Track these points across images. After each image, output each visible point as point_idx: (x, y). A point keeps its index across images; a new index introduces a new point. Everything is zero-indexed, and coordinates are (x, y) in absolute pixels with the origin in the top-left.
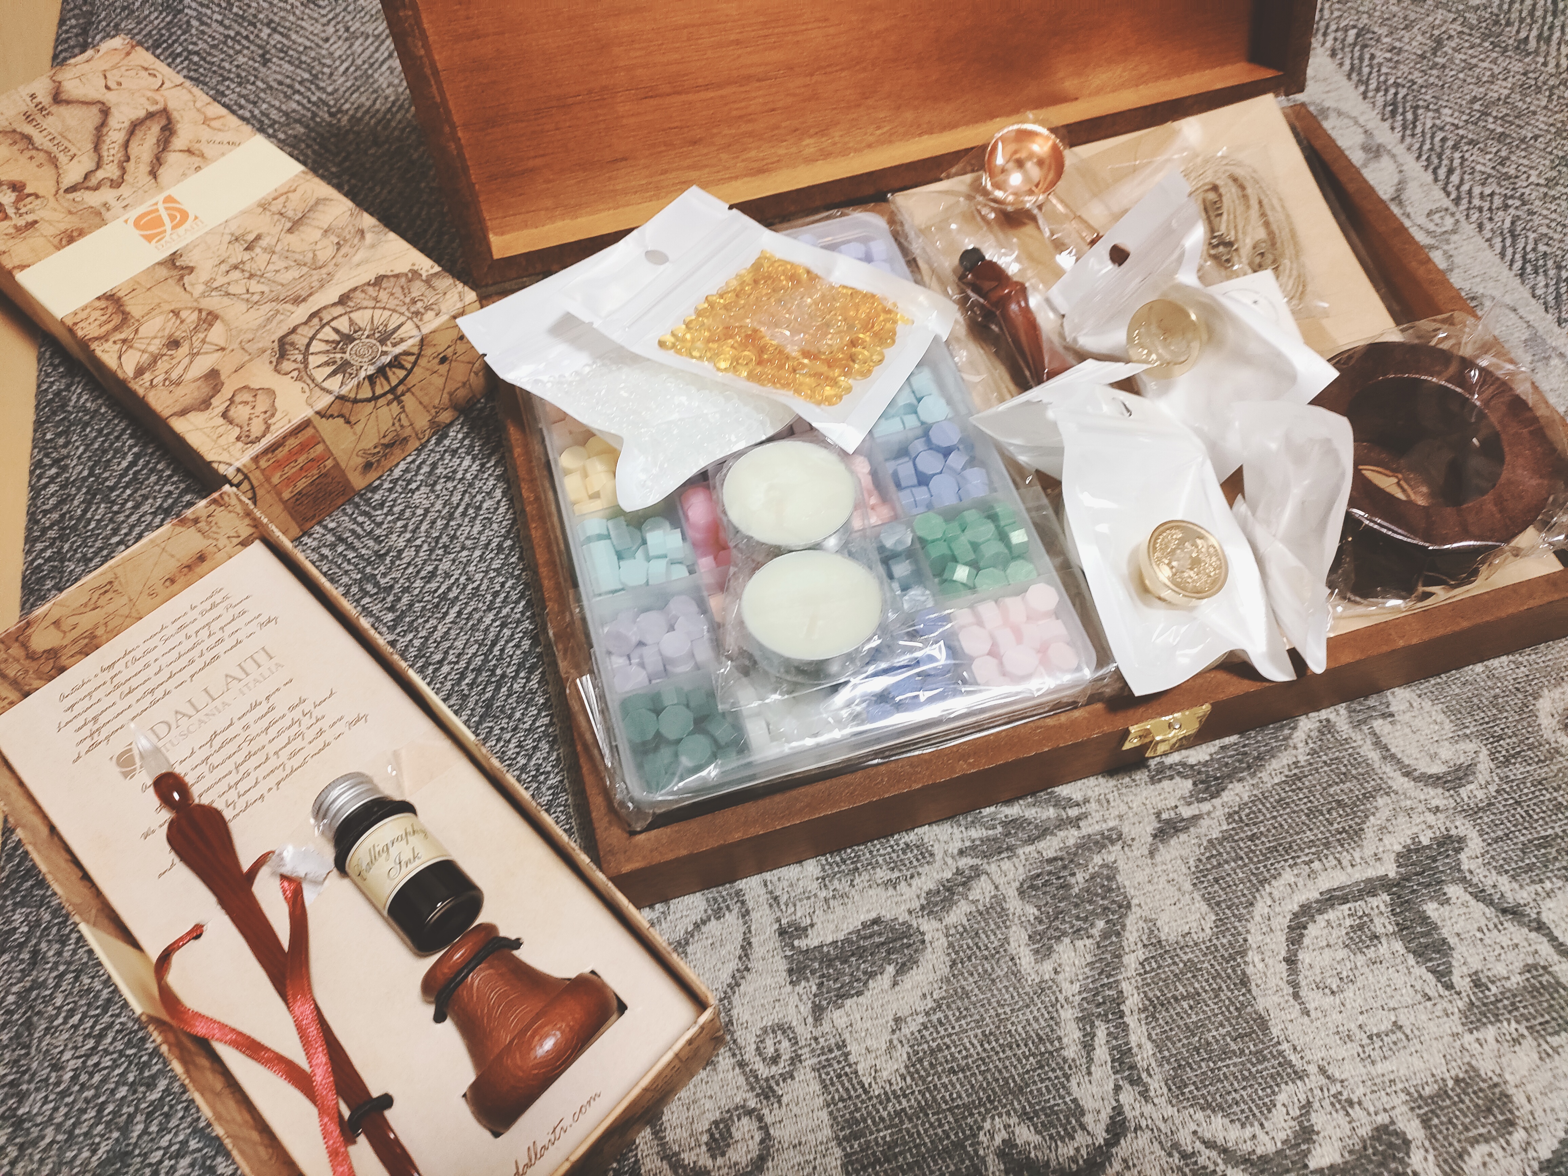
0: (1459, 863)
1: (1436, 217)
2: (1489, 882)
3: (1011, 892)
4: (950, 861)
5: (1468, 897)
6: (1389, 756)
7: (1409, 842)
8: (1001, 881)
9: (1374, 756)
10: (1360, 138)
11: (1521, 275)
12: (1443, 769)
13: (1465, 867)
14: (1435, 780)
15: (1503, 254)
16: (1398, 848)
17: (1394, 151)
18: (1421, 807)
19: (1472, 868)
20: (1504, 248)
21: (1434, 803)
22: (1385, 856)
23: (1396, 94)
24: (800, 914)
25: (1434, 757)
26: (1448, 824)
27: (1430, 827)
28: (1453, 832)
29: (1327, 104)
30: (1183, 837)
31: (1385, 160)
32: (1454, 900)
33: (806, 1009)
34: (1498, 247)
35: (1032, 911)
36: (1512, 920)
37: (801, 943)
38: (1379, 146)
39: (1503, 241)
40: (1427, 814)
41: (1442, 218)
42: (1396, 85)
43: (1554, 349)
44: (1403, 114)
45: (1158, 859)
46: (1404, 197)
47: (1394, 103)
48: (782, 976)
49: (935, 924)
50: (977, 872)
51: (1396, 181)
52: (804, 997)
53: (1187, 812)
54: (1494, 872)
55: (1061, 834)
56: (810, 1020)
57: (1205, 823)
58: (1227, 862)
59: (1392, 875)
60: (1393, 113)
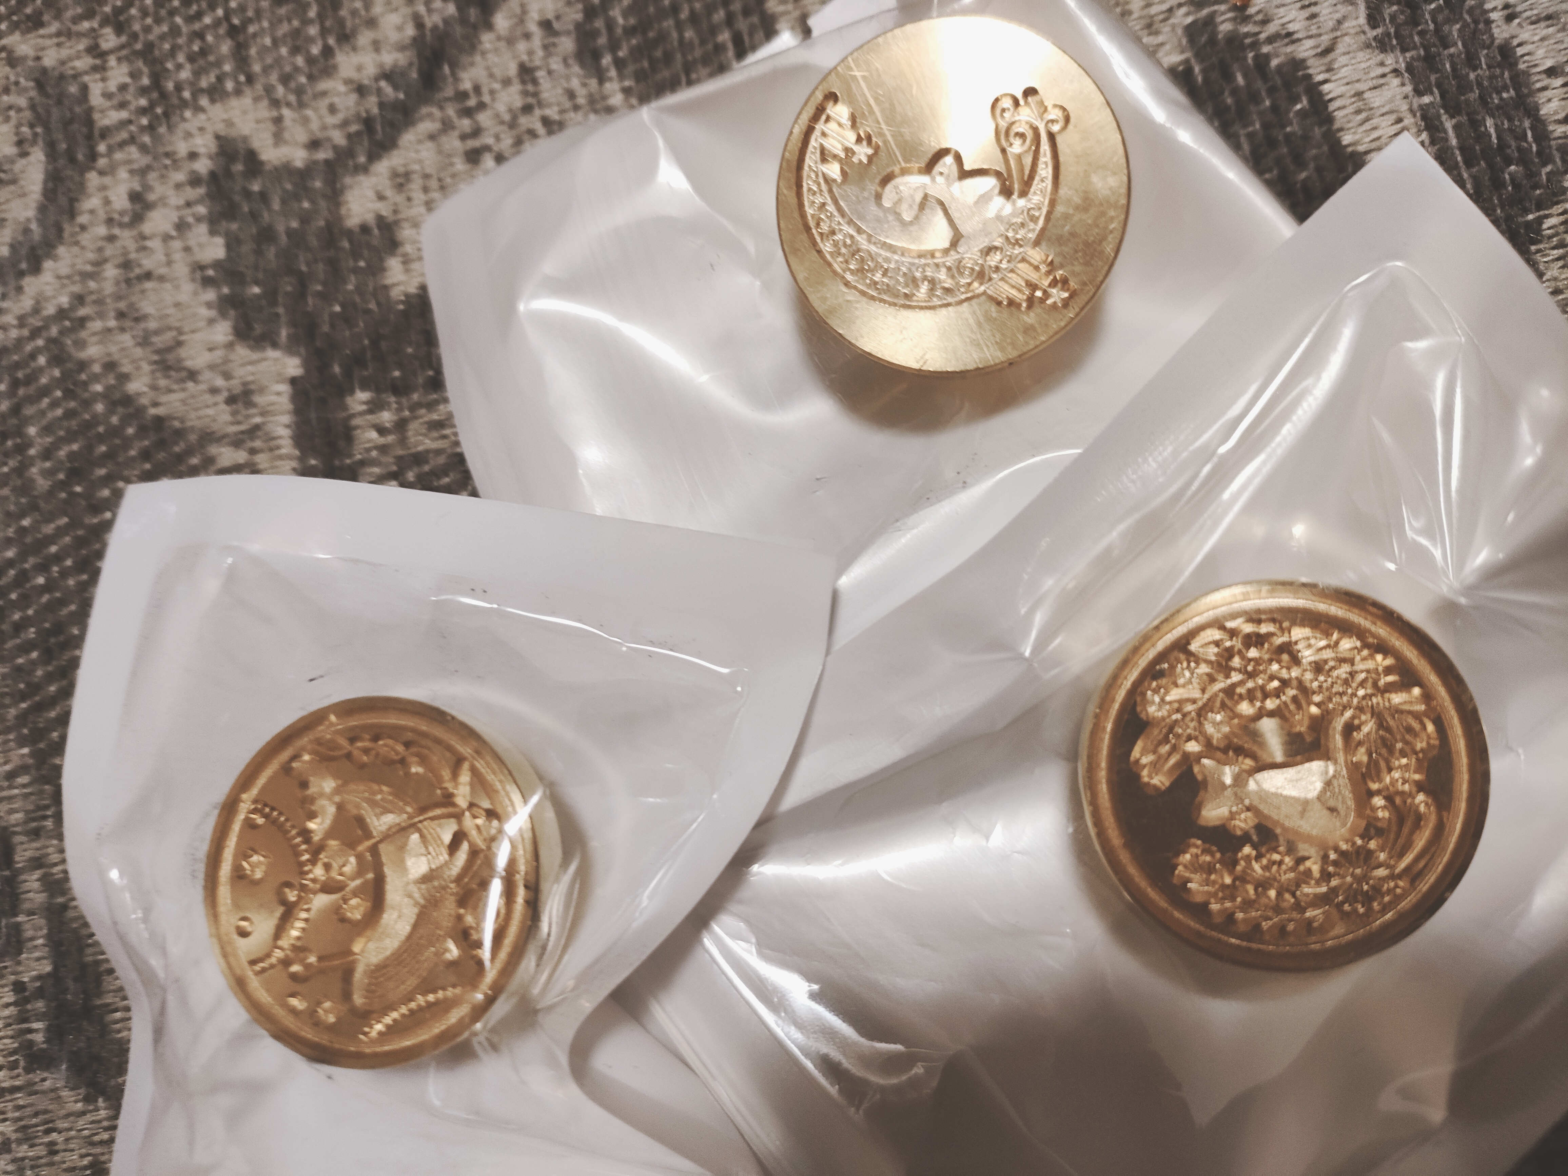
0: (286, 170)
2: (348, 102)
5: (383, 167)
7: (210, 295)
12: (38, 156)
13: (299, 157)
16: (222, 332)
18: (126, 238)
19: (302, 137)
21: (120, 200)
22: (243, 373)
26: (180, 176)
27: (181, 226)
28: (203, 166)
32: (384, 209)
36: (455, 66)
40: (147, 227)
54: (324, 85)
59: (293, 366)
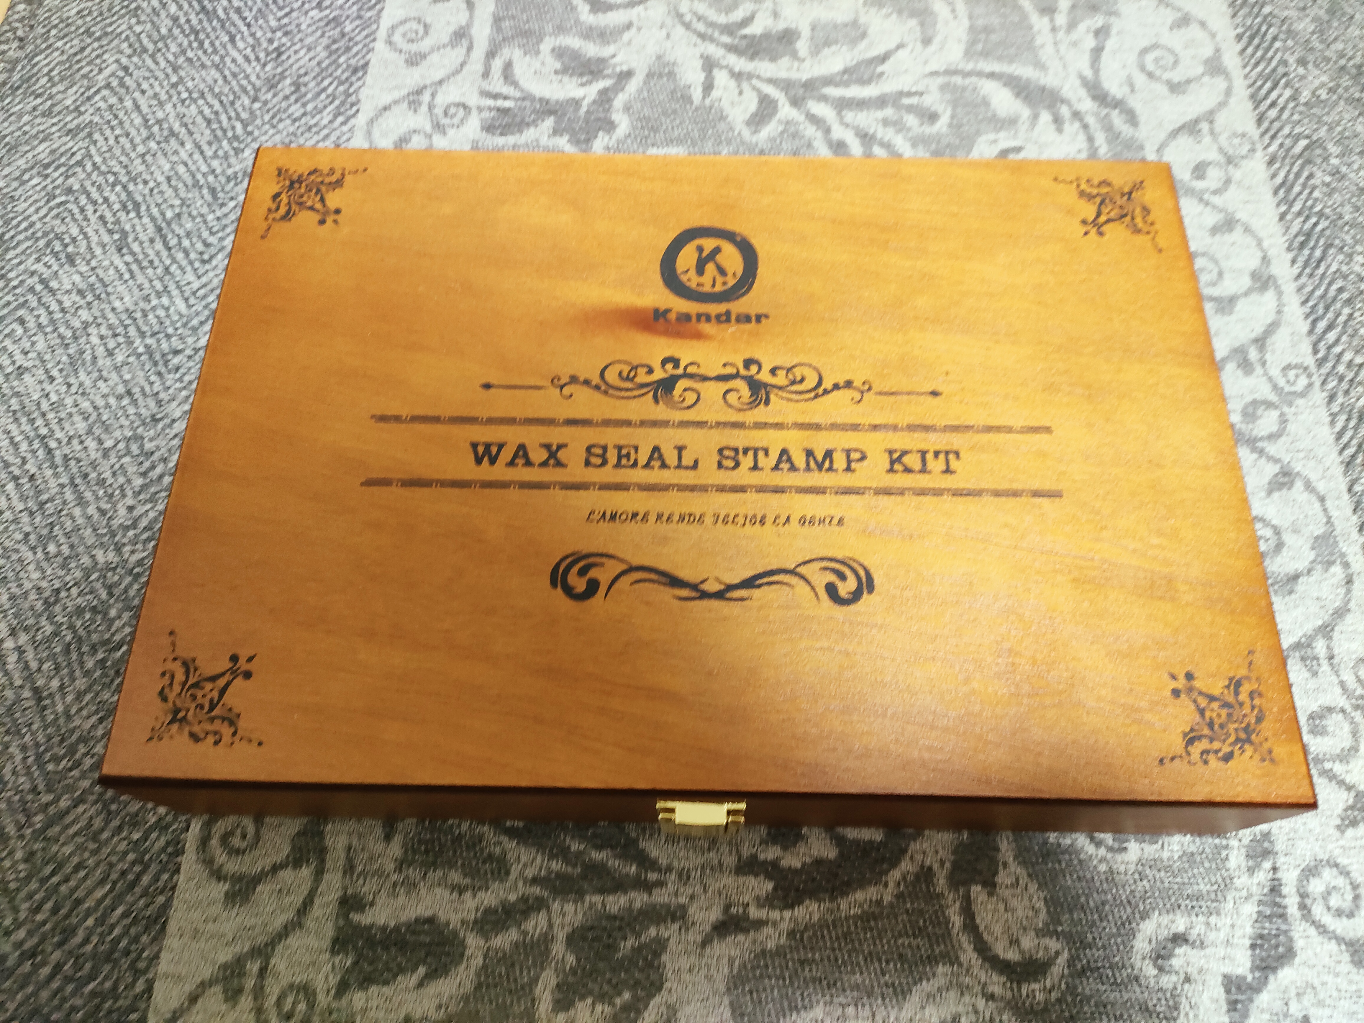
1: (1292, 374)
3: (561, 936)
4: (520, 884)
6: (971, 926)
8: (557, 921)
9: (957, 920)
10: (1254, 262)
11: (1348, 464)
14: (1004, 967)
15: (1340, 435)
17: (1283, 288)
20: (1345, 428)
23: (1315, 225)
24: (367, 888)
25: (1014, 942)
29: (1238, 216)
30: (741, 937)
31: (1270, 295)
33: (333, 981)
34: (1339, 425)
35: (571, 960)
37: (356, 917)
38: (1270, 277)
39: (1348, 420)
41: (1297, 376)
42: (1321, 214)
43: (1343, 555)
44: (1313, 249)
45: (708, 950)
46: (1269, 341)
47: (1308, 235)
48: (326, 943)
49: (482, 943)
50: (540, 904)
51: (1269, 321)
52: (337, 969)
53: (754, 913)
55: (633, 894)
56: (333, 992)
57: (768, 930)
58: (770, 978)
60: (1302, 245)
